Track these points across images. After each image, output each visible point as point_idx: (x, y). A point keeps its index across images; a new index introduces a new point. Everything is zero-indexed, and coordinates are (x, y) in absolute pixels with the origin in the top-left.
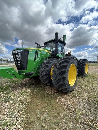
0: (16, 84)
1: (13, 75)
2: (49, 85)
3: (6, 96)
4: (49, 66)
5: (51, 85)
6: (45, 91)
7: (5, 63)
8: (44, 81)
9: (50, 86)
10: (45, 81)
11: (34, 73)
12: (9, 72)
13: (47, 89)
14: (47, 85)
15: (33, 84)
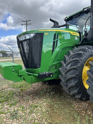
0: (22, 90)
1: (20, 76)
2: (79, 96)
3: (12, 109)
4: (79, 62)
5: (83, 97)
6: (74, 108)
7: (2, 56)
8: (69, 89)
9: (81, 99)
10: (71, 89)
11: (52, 74)
12: (15, 72)
13: (75, 105)
14: (74, 96)
15: (49, 93)
